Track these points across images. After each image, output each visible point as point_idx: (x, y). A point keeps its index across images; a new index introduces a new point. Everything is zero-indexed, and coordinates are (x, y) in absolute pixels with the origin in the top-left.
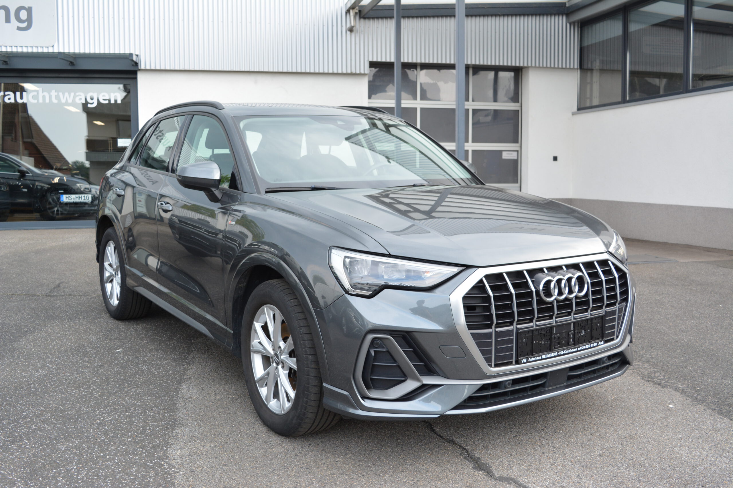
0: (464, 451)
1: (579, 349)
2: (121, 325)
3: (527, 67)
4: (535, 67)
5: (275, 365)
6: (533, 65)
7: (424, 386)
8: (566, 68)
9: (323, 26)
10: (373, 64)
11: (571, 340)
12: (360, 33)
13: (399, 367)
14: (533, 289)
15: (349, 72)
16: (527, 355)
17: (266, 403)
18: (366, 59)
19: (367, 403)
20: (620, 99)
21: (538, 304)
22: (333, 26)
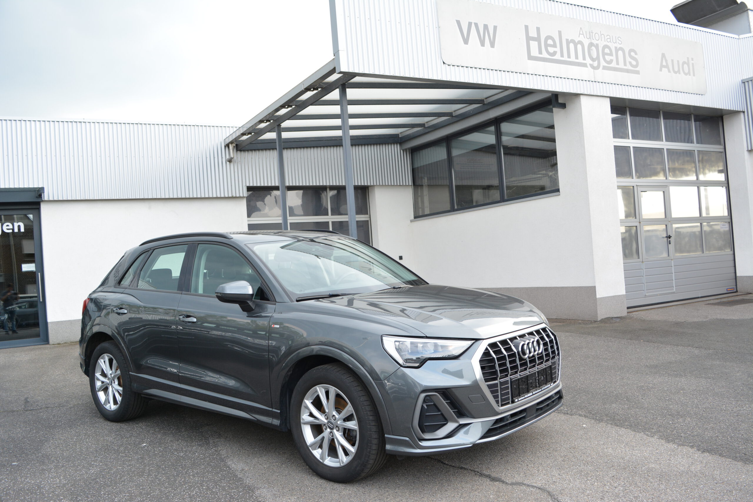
0: (476, 472)
1: (542, 389)
2: (124, 426)
3: (374, 186)
4: (380, 185)
5: (329, 430)
6: (378, 184)
7: (460, 425)
8: (403, 185)
9: (206, 158)
10: (249, 189)
11: (537, 384)
12: (237, 163)
13: (442, 414)
14: (516, 351)
15: (230, 195)
16: (517, 396)
17: (322, 461)
18: (244, 185)
19: (424, 444)
20: (449, 208)
21: (520, 361)
22: (214, 158)
